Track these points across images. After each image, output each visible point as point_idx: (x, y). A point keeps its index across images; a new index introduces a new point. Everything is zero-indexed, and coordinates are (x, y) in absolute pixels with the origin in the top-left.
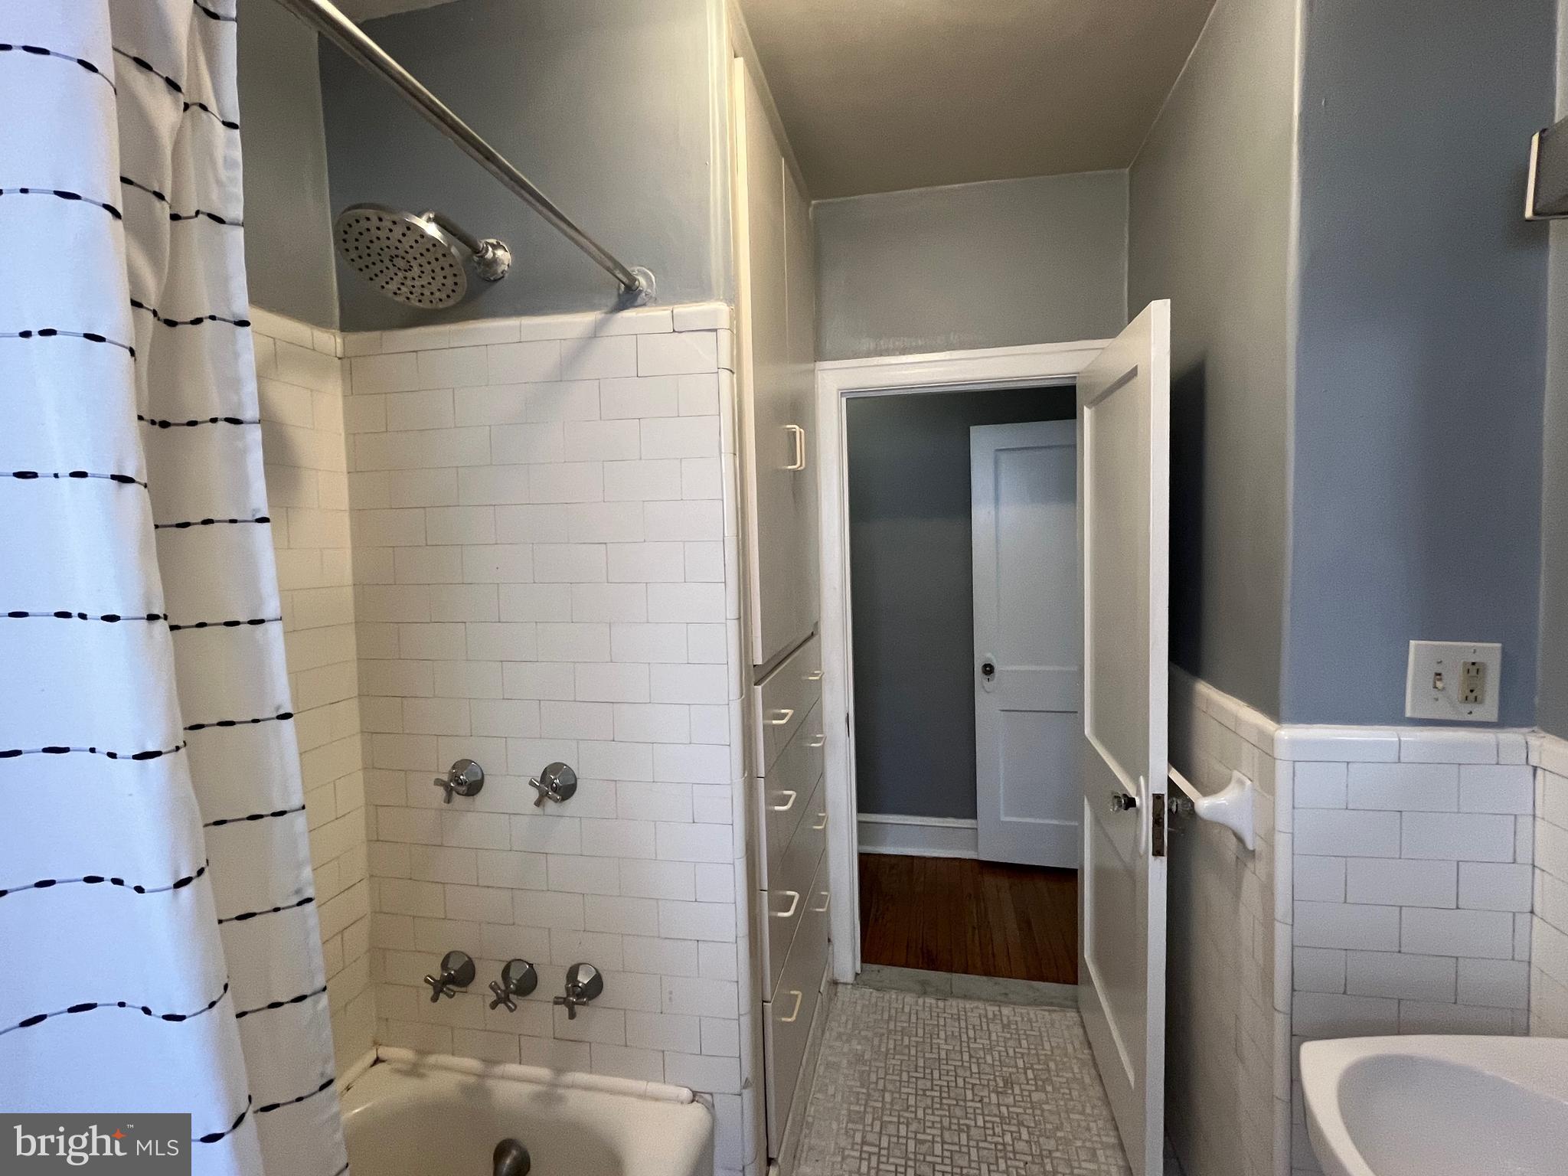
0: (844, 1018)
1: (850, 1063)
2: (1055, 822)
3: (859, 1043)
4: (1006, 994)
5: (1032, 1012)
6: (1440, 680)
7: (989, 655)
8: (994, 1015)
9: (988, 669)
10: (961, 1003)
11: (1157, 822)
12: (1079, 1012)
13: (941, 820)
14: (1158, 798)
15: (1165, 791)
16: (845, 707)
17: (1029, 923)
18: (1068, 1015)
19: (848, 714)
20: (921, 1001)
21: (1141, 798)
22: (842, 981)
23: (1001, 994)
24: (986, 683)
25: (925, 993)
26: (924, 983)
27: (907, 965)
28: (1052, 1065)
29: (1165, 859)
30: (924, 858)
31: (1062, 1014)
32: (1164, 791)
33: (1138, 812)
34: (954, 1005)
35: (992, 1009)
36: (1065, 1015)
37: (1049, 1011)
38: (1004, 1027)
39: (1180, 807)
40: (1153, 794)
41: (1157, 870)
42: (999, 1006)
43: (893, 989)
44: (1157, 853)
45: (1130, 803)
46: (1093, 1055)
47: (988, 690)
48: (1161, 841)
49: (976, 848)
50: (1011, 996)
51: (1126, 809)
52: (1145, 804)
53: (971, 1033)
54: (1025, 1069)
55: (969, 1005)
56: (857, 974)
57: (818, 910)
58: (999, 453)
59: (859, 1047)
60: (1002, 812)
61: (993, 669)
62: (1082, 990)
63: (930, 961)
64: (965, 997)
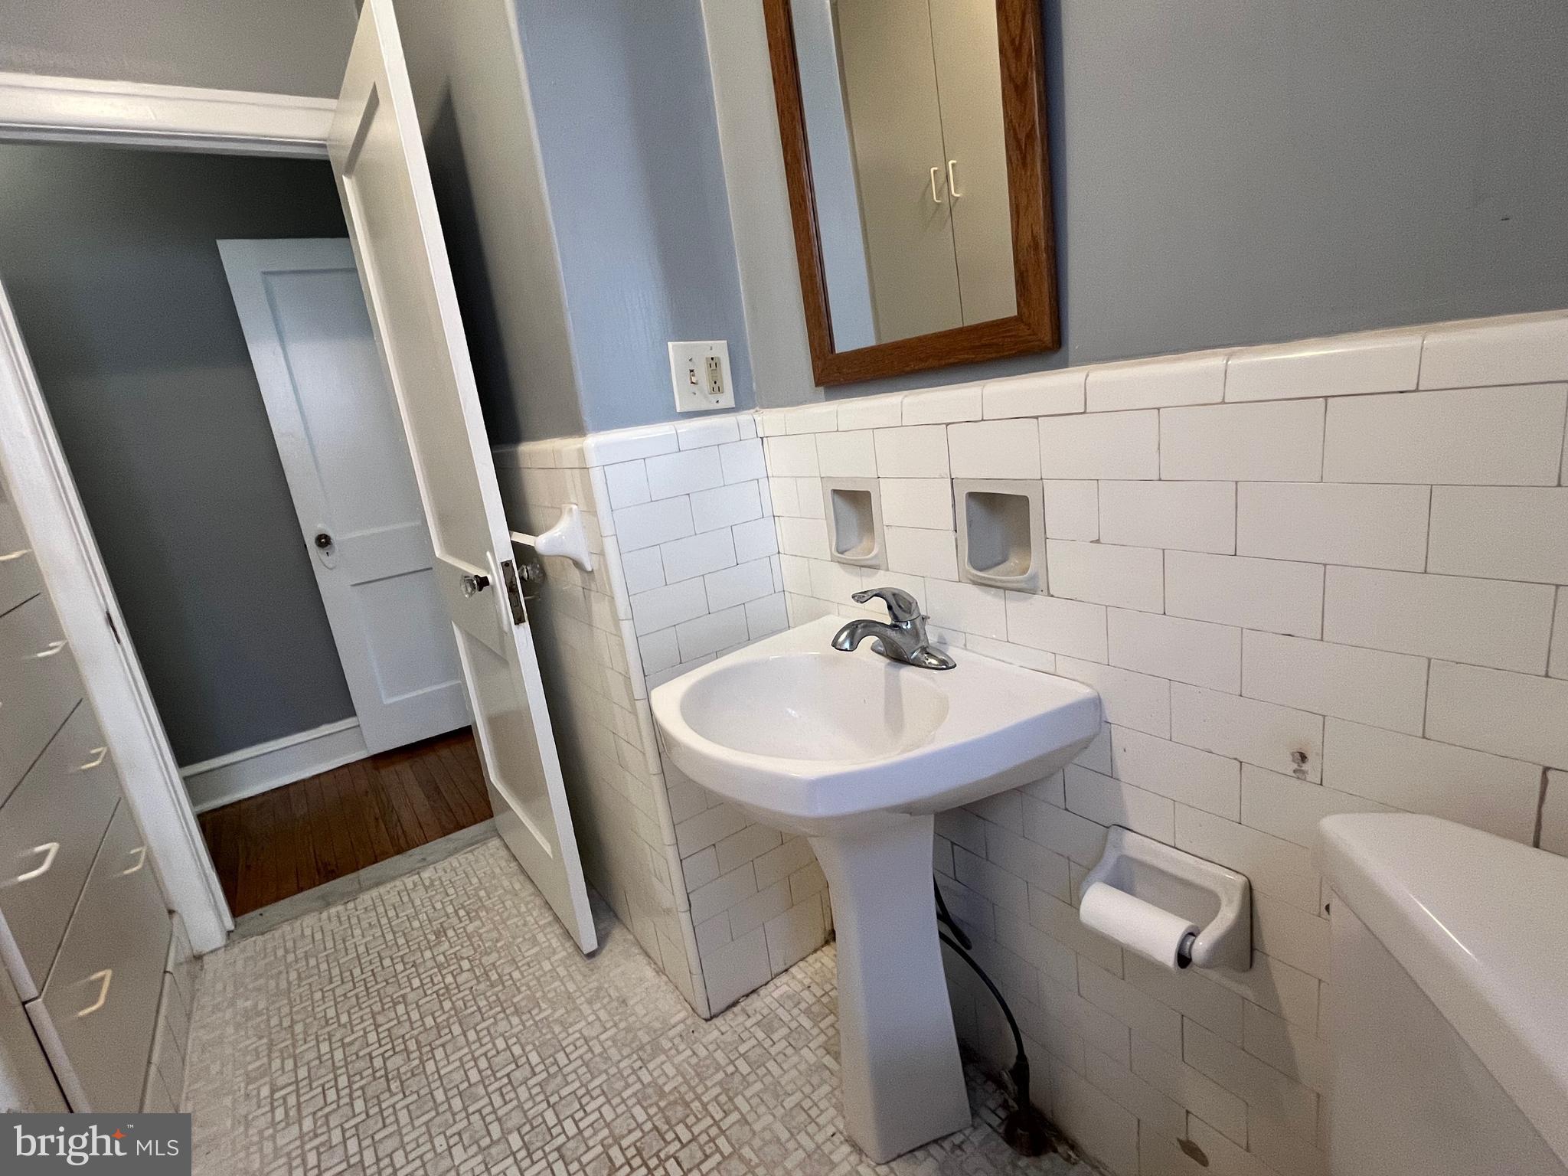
0: (219, 986)
1: (238, 1026)
2: (443, 686)
3: (247, 999)
4: (424, 859)
5: (454, 861)
6: (694, 375)
7: (320, 526)
8: (415, 885)
9: (324, 541)
10: (374, 893)
11: (512, 589)
12: (500, 837)
13: (313, 731)
14: (506, 565)
15: (512, 557)
16: (100, 604)
17: (437, 789)
18: (489, 845)
19: (108, 614)
20: (325, 915)
21: (492, 574)
22: (207, 950)
23: (420, 861)
24: (324, 557)
25: (328, 905)
26: (323, 897)
27: (300, 890)
28: (482, 893)
29: (527, 624)
30: (304, 781)
31: (484, 847)
32: (510, 556)
33: (493, 588)
34: (366, 898)
35: (409, 881)
36: (488, 847)
37: (471, 851)
38: (426, 888)
39: (530, 572)
40: (502, 563)
41: (523, 636)
42: (418, 873)
43: (284, 922)
44: (519, 620)
45: (483, 582)
46: (520, 865)
47: (331, 566)
48: (518, 608)
49: (363, 745)
50: (429, 859)
51: (480, 590)
52: (497, 578)
53: (391, 913)
54: (456, 912)
55: (382, 890)
56: (229, 932)
57: (127, 872)
58: (270, 278)
59: (249, 1004)
60: (383, 696)
61: (330, 539)
62: (499, 819)
63: (330, 873)
64: (377, 884)
